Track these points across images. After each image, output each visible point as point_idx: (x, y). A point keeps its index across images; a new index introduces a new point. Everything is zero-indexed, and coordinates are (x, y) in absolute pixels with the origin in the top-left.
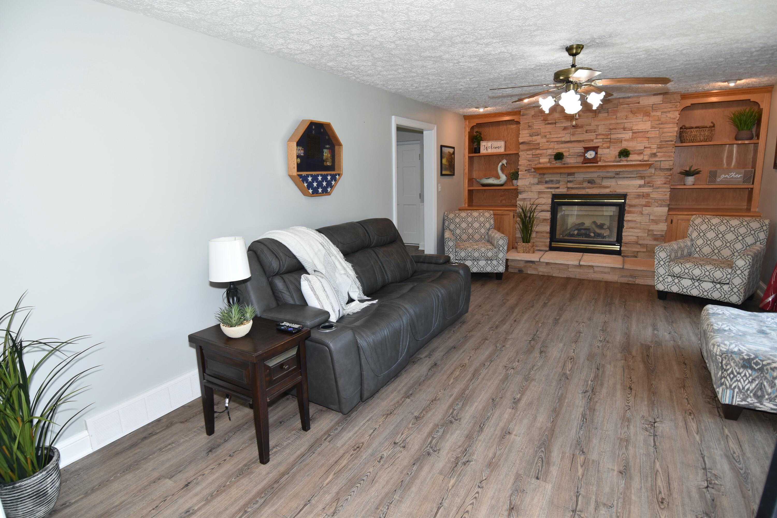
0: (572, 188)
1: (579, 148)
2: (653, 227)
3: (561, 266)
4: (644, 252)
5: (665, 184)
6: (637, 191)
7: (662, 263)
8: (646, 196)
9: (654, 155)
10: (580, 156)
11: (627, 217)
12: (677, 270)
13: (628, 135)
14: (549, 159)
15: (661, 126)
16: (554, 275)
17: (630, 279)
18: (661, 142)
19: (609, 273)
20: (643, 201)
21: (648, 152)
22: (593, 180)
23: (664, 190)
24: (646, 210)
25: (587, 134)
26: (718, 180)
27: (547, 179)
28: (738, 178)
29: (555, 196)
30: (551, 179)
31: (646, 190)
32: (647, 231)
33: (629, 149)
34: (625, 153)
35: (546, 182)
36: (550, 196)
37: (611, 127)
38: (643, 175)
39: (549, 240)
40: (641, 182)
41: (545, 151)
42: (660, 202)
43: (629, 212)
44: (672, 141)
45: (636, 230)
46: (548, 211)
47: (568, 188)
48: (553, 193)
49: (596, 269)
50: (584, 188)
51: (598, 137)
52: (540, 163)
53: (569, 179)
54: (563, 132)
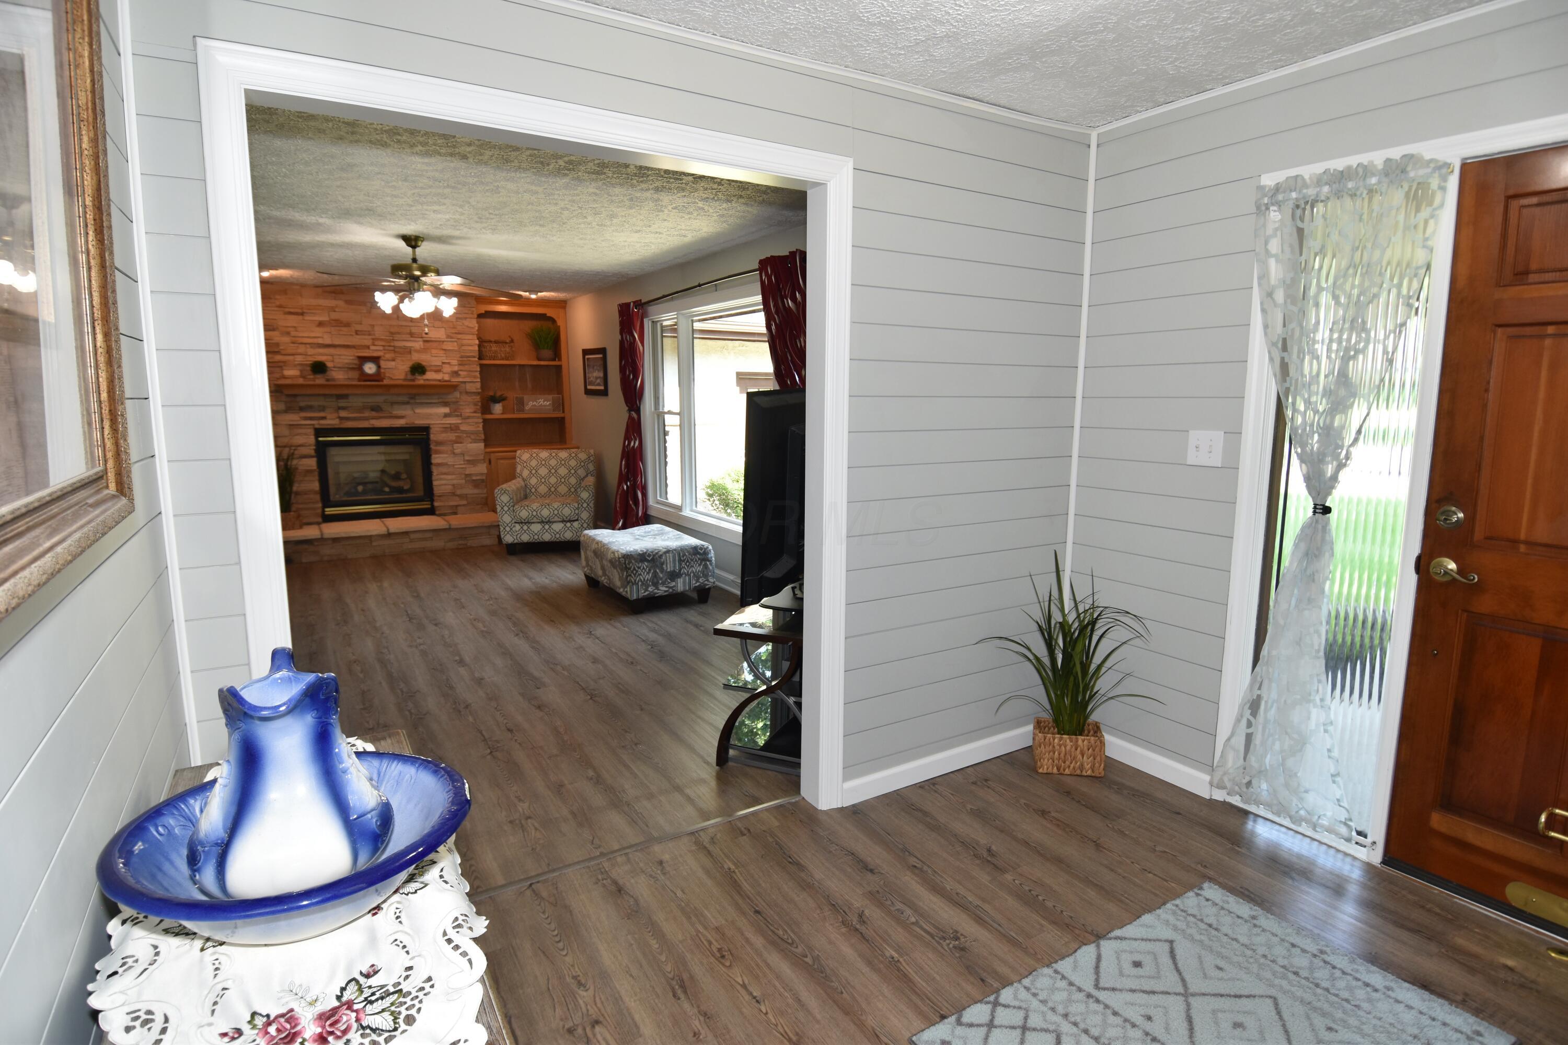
0: (347, 419)
1: (347, 357)
2: (471, 470)
3: (357, 541)
4: (464, 505)
5: (475, 412)
6: (442, 422)
7: (506, 508)
8: (454, 428)
9: (456, 373)
10: (353, 369)
11: (436, 459)
12: (524, 514)
13: (418, 345)
14: (301, 371)
15: (459, 336)
16: (349, 557)
17: (460, 542)
18: (462, 357)
19: (431, 538)
20: (452, 436)
21: (447, 369)
22: (378, 406)
23: (476, 420)
24: (458, 448)
25: (358, 337)
26: (527, 408)
27: (302, 404)
28: (545, 406)
29: (319, 432)
30: (309, 403)
31: (453, 421)
32: (463, 476)
33: (424, 364)
34: (418, 369)
35: (302, 409)
36: (311, 431)
37: (392, 330)
38: (447, 400)
39: (320, 505)
40: (446, 410)
41: (291, 358)
42: (473, 437)
43: (438, 452)
44: (474, 357)
45: (450, 477)
46: (312, 457)
47: (341, 418)
48: (317, 426)
49: (412, 536)
50: (367, 419)
51: (376, 343)
52: (284, 377)
53: (341, 405)
54: (318, 329)
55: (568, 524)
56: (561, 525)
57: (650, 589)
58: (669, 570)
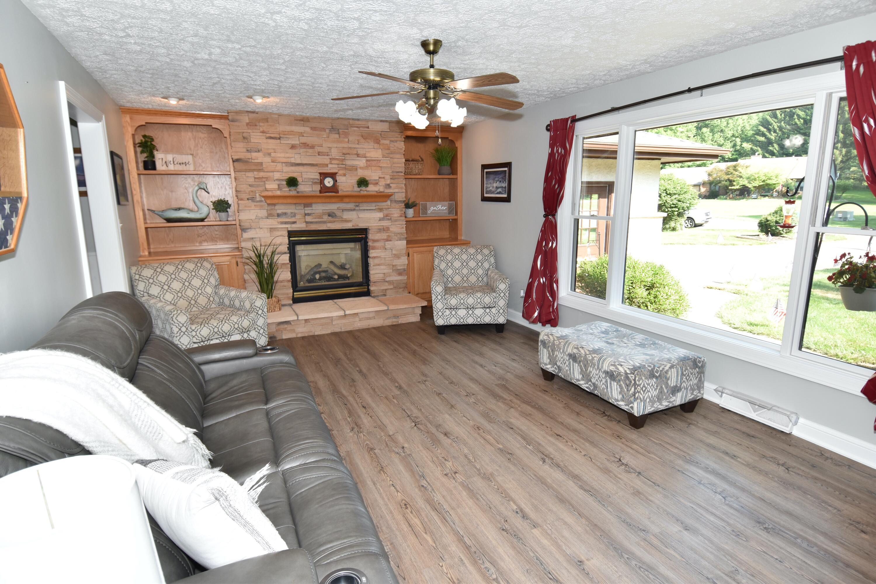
0: (311, 223)
1: (313, 174)
2: (397, 262)
3: (322, 321)
4: (391, 289)
5: (401, 216)
6: (378, 225)
8: (385, 229)
9: (388, 186)
10: (315, 183)
11: (372, 253)
12: (453, 302)
13: (362, 162)
14: (279, 185)
15: (391, 156)
16: (316, 334)
17: (394, 320)
18: (393, 172)
19: (374, 318)
20: (384, 236)
21: (382, 183)
22: (334, 213)
23: (401, 223)
24: (388, 245)
25: (319, 157)
26: (429, 212)
27: (279, 212)
28: (444, 210)
29: (291, 234)
30: (284, 211)
31: (386, 223)
32: (391, 266)
33: (367, 179)
34: (363, 182)
35: (278, 215)
36: (286, 234)
37: (344, 151)
38: (381, 207)
39: (292, 291)
40: (380, 215)
41: (271, 174)
42: (399, 236)
43: (374, 248)
44: (402, 172)
45: (382, 267)
46: (285, 253)
47: (307, 223)
48: (289, 229)
49: (361, 316)
50: (325, 222)
51: (333, 162)
52: (266, 190)
53: (306, 212)
54: (291, 151)
55: (488, 310)
56: (482, 311)
57: (655, 406)
58: (672, 385)
